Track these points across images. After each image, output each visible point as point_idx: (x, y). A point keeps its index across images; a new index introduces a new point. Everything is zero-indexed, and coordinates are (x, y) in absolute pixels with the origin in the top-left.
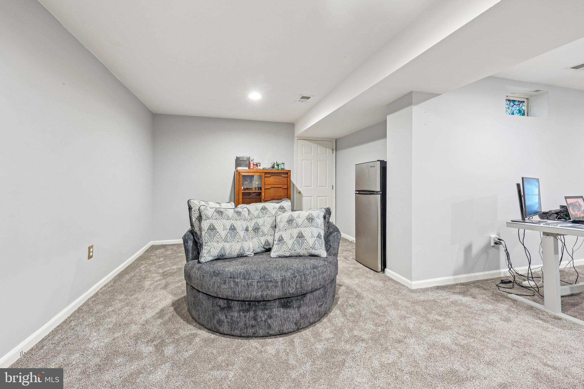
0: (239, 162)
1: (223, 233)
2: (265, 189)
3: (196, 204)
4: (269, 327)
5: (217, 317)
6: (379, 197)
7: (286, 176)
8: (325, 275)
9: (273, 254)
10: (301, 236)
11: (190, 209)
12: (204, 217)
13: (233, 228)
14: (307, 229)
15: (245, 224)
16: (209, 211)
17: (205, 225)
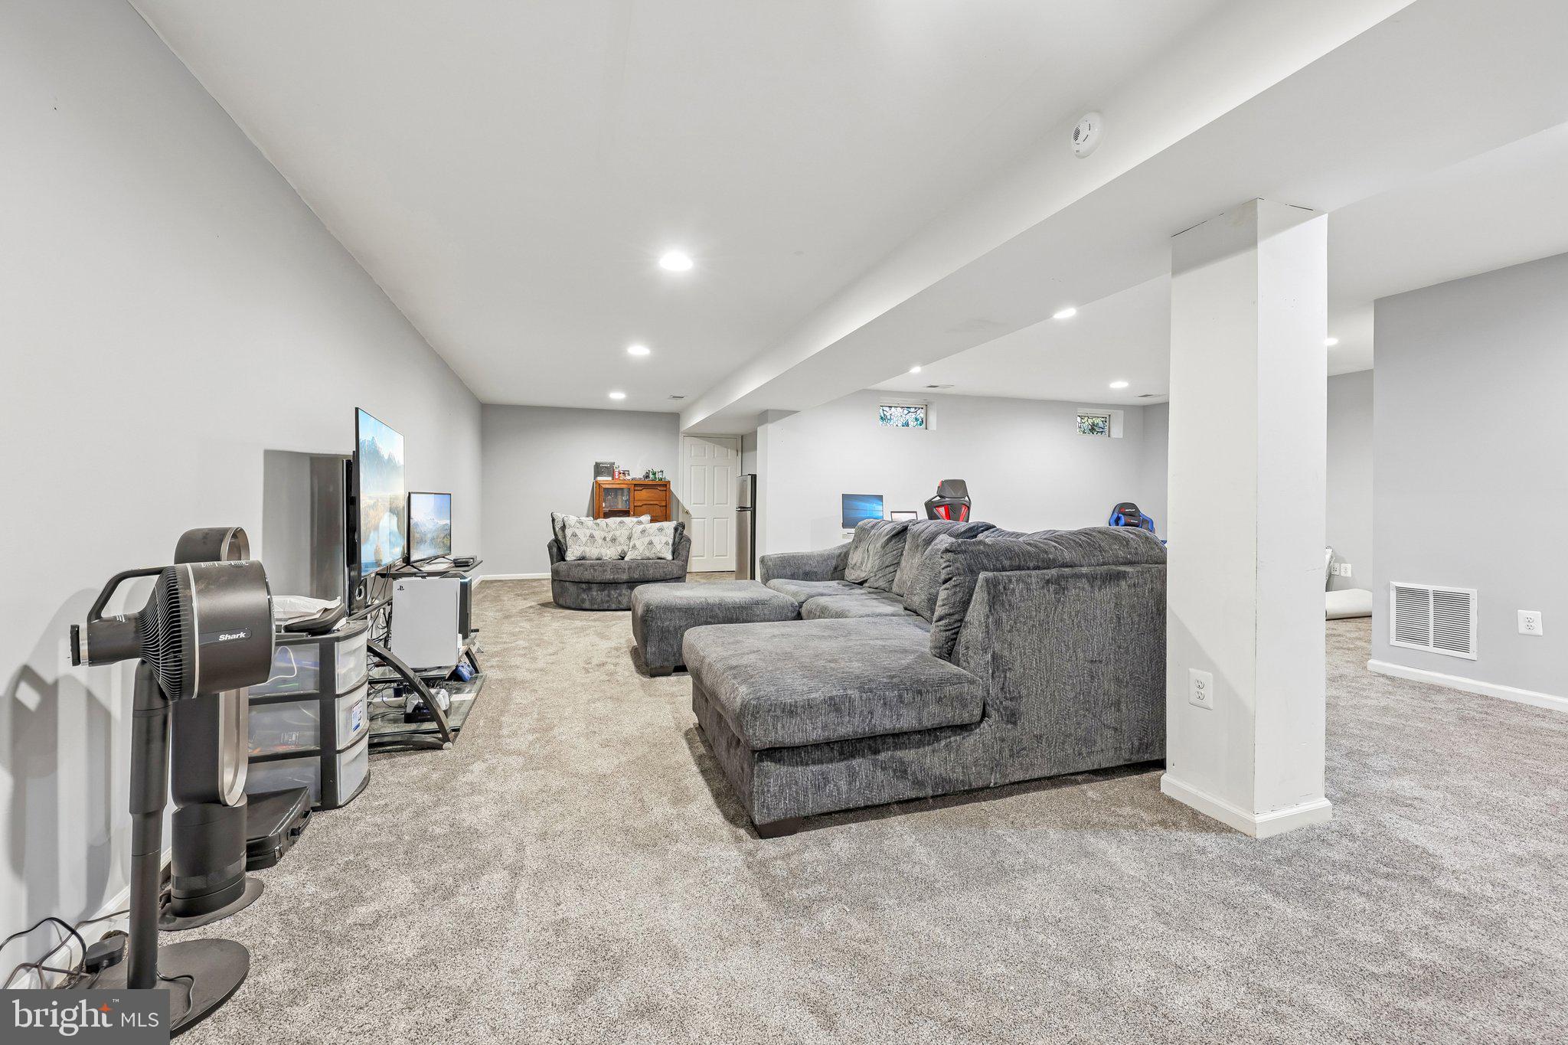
0: (599, 469)
1: (584, 540)
2: (635, 506)
3: (559, 516)
4: (620, 602)
5: (580, 597)
6: (749, 513)
7: (665, 489)
8: (665, 570)
9: (626, 559)
10: (651, 543)
11: (553, 520)
12: (567, 526)
13: (592, 536)
14: (657, 537)
15: (603, 534)
16: (572, 520)
17: (568, 532)
